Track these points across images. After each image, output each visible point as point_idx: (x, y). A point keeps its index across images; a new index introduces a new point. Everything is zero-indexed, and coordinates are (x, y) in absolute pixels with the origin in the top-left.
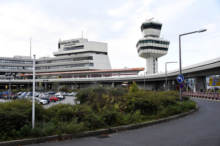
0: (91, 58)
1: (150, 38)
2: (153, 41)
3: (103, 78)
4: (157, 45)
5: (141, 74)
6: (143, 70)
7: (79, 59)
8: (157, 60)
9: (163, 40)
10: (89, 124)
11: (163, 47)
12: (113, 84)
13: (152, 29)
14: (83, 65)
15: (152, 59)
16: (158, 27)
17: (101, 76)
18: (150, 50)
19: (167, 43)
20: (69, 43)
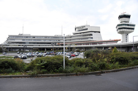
0: (91, 35)
1: (123, 23)
2: (125, 25)
3: (98, 45)
4: (128, 27)
5: (119, 43)
6: (120, 40)
7: (85, 35)
8: (128, 35)
9: (131, 24)
10: (91, 68)
11: (131, 28)
12: (103, 48)
13: (125, 18)
14: (87, 38)
15: (125, 35)
16: (128, 17)
17: (97, 44)
18: (124, 30)
19: (134, 25)
20: (80, 27)
